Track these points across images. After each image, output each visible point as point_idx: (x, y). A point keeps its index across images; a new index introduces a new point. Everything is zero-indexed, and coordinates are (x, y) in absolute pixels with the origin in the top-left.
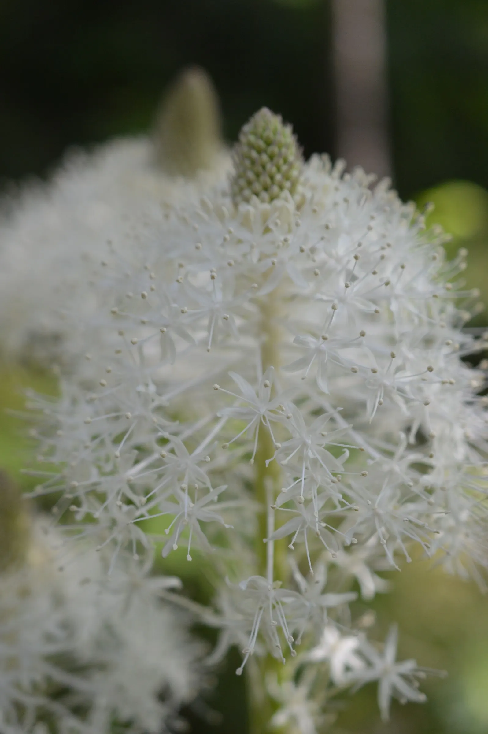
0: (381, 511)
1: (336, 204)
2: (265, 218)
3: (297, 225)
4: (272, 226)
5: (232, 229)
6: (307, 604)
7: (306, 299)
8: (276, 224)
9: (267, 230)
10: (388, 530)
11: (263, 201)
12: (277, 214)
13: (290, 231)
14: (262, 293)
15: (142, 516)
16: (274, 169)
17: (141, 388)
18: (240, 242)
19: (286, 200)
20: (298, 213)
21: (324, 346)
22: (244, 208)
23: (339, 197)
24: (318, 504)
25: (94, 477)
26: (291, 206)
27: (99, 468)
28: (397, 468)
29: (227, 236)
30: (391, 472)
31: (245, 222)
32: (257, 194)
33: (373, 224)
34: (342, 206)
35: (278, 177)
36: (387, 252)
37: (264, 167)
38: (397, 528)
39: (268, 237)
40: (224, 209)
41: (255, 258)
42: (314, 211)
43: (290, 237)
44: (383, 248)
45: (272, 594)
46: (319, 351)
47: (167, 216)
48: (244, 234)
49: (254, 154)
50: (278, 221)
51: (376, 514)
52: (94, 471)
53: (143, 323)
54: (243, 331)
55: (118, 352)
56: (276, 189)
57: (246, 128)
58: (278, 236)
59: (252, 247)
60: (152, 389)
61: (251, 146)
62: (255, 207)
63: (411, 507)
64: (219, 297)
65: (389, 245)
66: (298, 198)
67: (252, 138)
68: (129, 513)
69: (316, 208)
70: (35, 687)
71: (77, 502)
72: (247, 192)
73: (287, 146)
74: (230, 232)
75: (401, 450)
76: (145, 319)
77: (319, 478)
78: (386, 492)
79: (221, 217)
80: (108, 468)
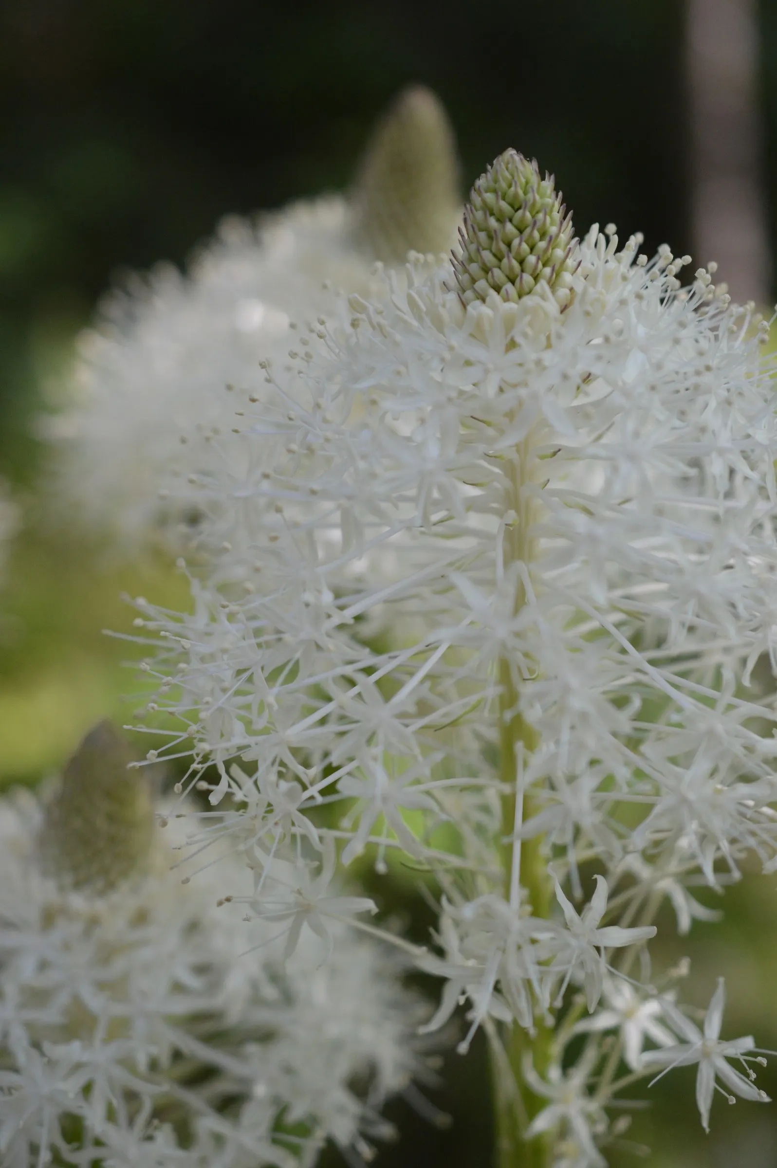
0: (691, 796)
1: (623, 302)
2: (509, 324)
3: (559, 337)
4: (519, 339)
5: (454, 343)
6: (573, 942)
7: (574, 455)
8: (525, 335)
9: (512, 345)
10: (702, 825)
11: (507, 299)
12: (528, 318)
13: (549, 346)
14: (505, 445)
15: (312, 798)
16: (525, 247)
17: (309, 597)
18: (468, 363)
19: (543, 297)
20: (562, 317)
21: (600, 530)
22: (476, 308)
23: (629, 290)
24: (589, 782)
25: (239, 737)
26: (552, 307)
27: (248, 724)
28: (720, 728)
29: (447, 355)
30: (711, 734)
31: (478, 334)
32: (497, 289)
33: (683, 333)
34: (633, 303)
35: (532, 259)
36: (707, 379)
37: (509, 245)
38: (718, 825)
39: (514, 355)
40: (443, 312)
41: (491, 389)
42: (587, 314)
43: (548, 357)
44: (698, 373)
45: (516, 925)
46: (592, 539)
47: (354, 324)
48: (476, 352)
49: (493, 222)
50: (529, 331)
51: (684, 801)
52: (239, 727)
53: (313, 492)
54: (472, 505)
55: (274, 539)
56: (527, 278)
57: (481, 182)
58: (528, 352)
59: (487, 371)
60: (328, 597)
61: (489, 211)
62: (494, 308)
63: (743, 789)
64: (433, 450)
65: (708, 368)
66: (563, 292)
67: (489, 197)
68: (290, 794)
69: (589, 308)
70: (154, 1065)
71: (212, 776)
72: (482, 284)
73: (547, 210)
74: (451, 348)
75: (727, 697)
76: (316, 487)
77: (591, 741)
78: (702, 765)
79: (439, 325)
80: (260, 724)
